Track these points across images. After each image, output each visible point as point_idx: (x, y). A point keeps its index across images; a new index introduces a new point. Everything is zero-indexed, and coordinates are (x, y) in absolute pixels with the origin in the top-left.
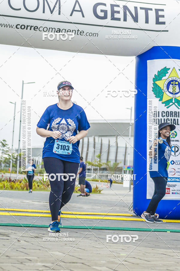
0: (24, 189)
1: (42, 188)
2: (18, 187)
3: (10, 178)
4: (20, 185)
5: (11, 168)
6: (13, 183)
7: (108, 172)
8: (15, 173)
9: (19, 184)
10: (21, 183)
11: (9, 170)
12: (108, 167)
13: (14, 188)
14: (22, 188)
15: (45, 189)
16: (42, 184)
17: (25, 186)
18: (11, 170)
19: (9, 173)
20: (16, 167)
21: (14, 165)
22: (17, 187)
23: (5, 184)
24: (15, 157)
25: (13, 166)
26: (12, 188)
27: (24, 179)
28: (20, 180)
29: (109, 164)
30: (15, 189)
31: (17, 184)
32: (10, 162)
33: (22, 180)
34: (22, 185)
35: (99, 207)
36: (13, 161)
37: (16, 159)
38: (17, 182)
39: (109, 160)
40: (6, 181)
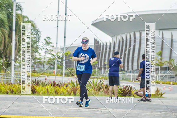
0: (71, 94)
1: (92, 92)
2: (64, 92)
3: (54, 82)
4: (66, 90)
5: (56, 70)
6: (58, 87)
7: (171, 72)
8: (60, 76)
9: (65, 88)
10: (68, 87)
11: (54, 72)
12: (171, 65)
13: (59, 94)
14: (68, 93)
15: (95, 93)
16: (92, 87)
17: (72, 91)
18: (56, 72)
19: (53, 75)
20: (62, 69)
21: (59, 65)
22: (62, 91)
23: (49, 89)
24: (61, 57)
25: (58, 68)
26: (57, 93)
27: (71, 83)
28: (66, 83)
29: (172, 62)
30: (61, 94)
31: (62, 89)
32: (55, 63)
33: (69, 84)
34: (69, 90)
35: (160, 114)
36: (57, 61)
37: (62, 59)
38: (63, 86)
39: (172, 58)
40: (50, 85)
